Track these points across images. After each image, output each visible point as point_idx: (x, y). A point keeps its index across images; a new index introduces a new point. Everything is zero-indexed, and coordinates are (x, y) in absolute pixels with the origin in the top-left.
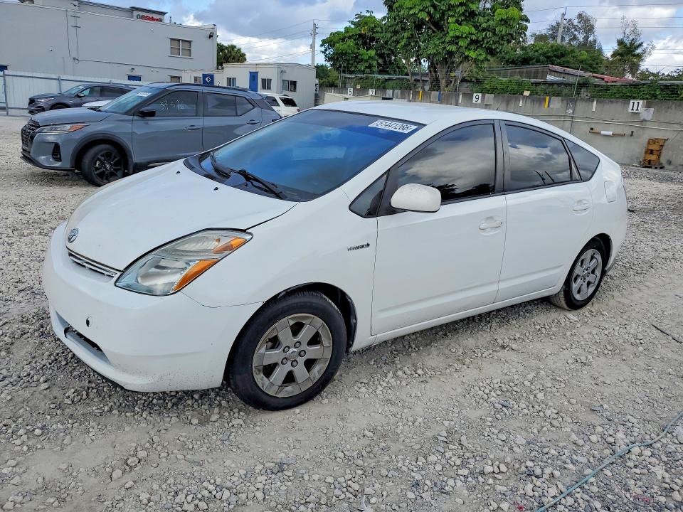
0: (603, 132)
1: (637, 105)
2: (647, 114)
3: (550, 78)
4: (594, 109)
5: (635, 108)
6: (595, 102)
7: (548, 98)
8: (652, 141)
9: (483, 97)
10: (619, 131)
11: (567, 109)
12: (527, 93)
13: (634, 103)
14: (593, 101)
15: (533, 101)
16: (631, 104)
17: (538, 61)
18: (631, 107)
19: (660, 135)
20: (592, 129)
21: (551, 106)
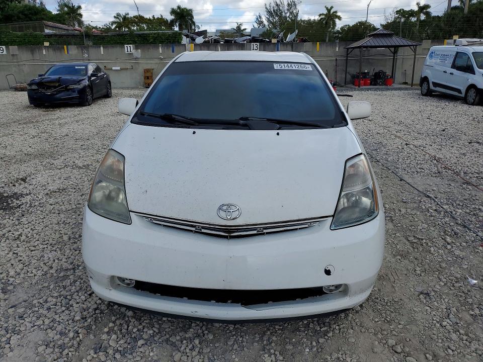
0: (113, 68)
1: (129, 48)
2: (138, 53)
3: (47, 31)
4: (102, 53)
5: (129, 50)
6: (102, 48)
7: (65, 47)
8: (146, 71)
9: (7, 49)
10: (124, 67)
11: (83, 54)
12: (47, 44)
13: (127, 47)
14: (100, 47)
15: (54, 50)
16: (126, 48)
17: (19, 18)
18: (126, 51)
19: (148, 67)
20: (105, 67)
21: (70, 52)
